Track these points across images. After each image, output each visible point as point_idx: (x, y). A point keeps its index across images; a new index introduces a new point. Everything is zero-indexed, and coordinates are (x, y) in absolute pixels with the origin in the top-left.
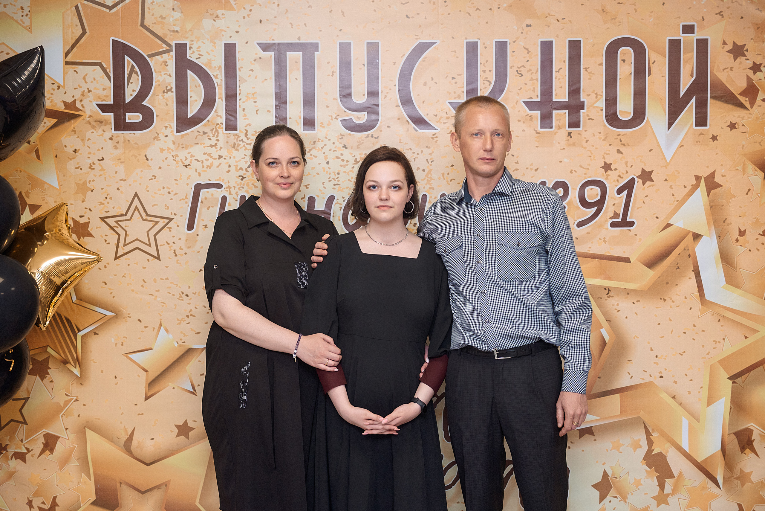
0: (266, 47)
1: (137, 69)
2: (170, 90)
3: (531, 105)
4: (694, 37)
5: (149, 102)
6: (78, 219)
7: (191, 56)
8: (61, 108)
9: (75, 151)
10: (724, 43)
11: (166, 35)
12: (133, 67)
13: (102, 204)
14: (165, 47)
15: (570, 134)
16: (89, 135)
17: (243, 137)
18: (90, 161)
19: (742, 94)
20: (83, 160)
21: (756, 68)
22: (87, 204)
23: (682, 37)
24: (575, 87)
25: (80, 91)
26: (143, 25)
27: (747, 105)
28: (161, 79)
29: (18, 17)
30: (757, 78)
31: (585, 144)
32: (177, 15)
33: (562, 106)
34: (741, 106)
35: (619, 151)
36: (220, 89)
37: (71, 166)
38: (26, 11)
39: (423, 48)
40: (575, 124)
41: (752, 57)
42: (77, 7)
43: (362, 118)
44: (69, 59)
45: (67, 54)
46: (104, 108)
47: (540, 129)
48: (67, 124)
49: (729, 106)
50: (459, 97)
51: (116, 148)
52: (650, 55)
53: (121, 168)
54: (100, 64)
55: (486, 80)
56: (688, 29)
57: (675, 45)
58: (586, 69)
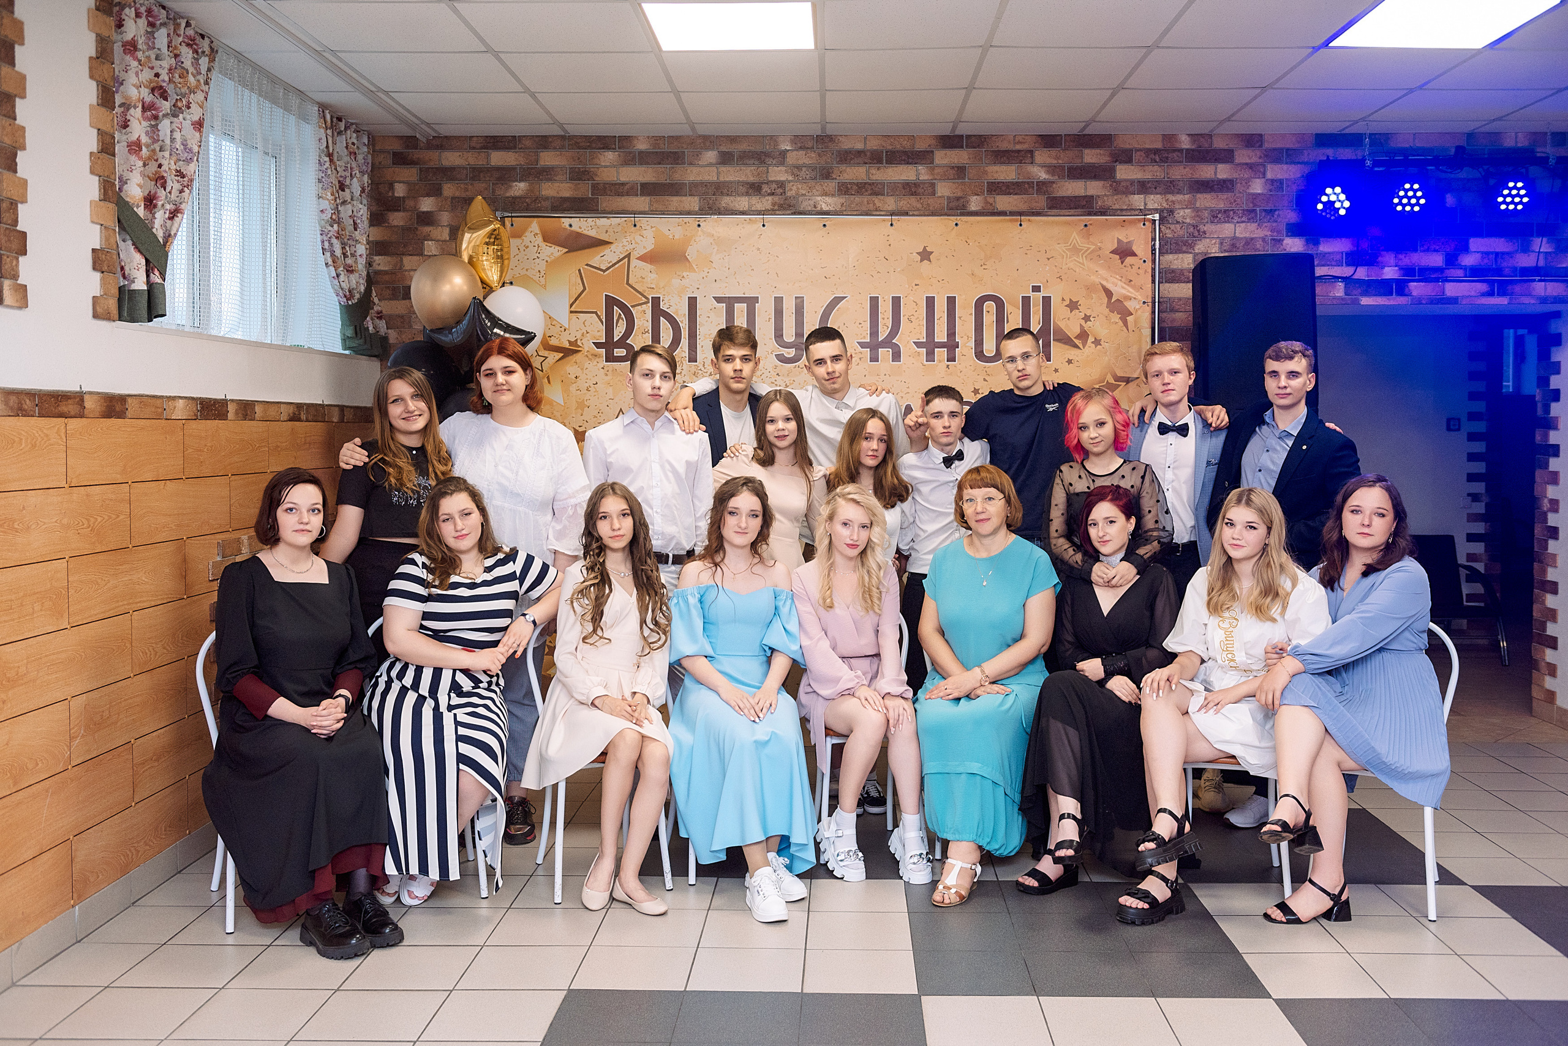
0: (719, 300)
1: (623, 316)
2: (648, 332)
3: (918, 344)
4: (1041, 294)
5: (631, 341)
6: (578, 428)
7: (663, 306)
8: (567, 345)
9: (576, 377)
10: (1063, 299)
11: (645, 291)
12: (620, 314)
13: (595, 417)
14: (644, 300)
15: (948, 366)
16: (586, 365)
17: (701, 367)
18: (587, 385)
19: (1078, 337)
20: (582, 384)
21: (1087, 318)
22: (584, 417)
23: (1031, 294)
24: (952, 331)
25: (580, 332)
26: (628, 283)
27: (1081, 346)
28: (641, 323)
29: (536, 278)
30: (1087, 326)
31: (959, 374)
32: (654, 276)
33: (942, 345)
34: (1076, 346)
35: (985, 380)
36: (685, 331)
37: (573, 388)
38: (542, 274)
39: (837, 300)
40: (951, 358)
41: (1084, 310)
42: (579, 270)
43: (791, 353)
44: (572, 309)
45: (571, 306)
46: (598, 345)
47: (925, 363)
48: (571, 357)
49: (1067, 347)
50: (864, 338)
51: (607, 375)
52: (1008, 307)
53: (610, 390)
54: (596, 313)
55: (885, 325)
56: (1036, 289)
57: (1026, 300)
58: (960, 318)
